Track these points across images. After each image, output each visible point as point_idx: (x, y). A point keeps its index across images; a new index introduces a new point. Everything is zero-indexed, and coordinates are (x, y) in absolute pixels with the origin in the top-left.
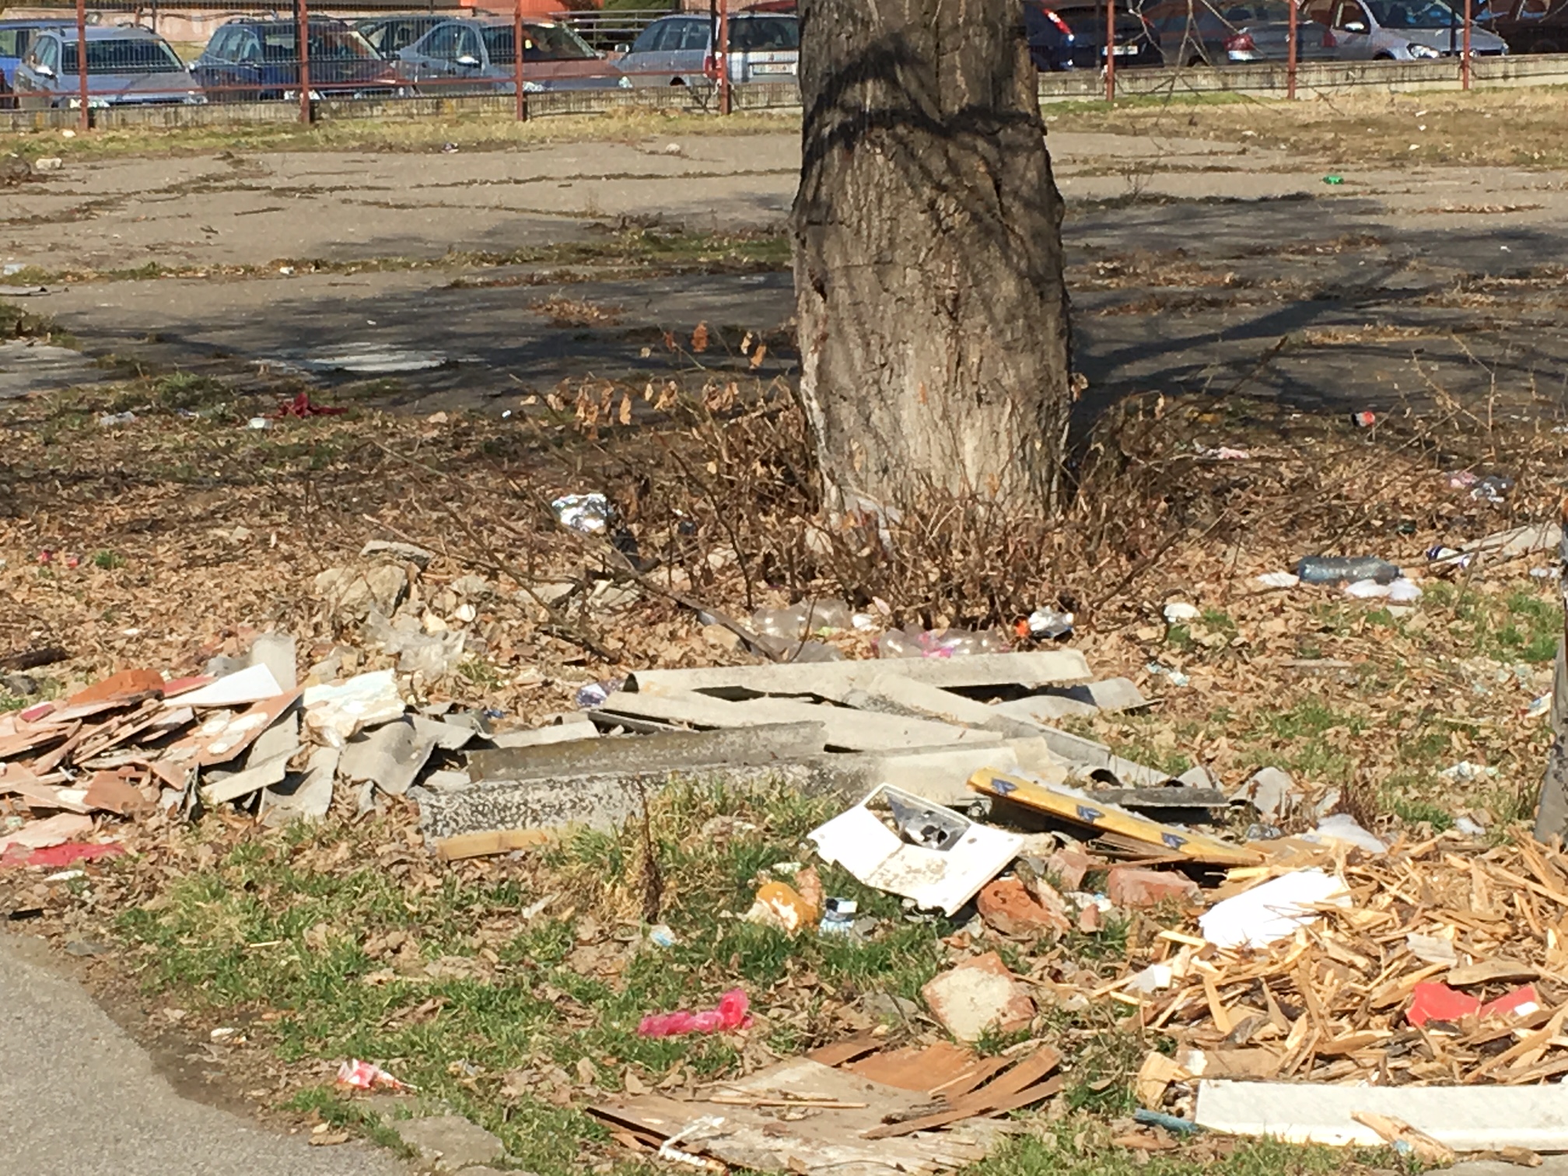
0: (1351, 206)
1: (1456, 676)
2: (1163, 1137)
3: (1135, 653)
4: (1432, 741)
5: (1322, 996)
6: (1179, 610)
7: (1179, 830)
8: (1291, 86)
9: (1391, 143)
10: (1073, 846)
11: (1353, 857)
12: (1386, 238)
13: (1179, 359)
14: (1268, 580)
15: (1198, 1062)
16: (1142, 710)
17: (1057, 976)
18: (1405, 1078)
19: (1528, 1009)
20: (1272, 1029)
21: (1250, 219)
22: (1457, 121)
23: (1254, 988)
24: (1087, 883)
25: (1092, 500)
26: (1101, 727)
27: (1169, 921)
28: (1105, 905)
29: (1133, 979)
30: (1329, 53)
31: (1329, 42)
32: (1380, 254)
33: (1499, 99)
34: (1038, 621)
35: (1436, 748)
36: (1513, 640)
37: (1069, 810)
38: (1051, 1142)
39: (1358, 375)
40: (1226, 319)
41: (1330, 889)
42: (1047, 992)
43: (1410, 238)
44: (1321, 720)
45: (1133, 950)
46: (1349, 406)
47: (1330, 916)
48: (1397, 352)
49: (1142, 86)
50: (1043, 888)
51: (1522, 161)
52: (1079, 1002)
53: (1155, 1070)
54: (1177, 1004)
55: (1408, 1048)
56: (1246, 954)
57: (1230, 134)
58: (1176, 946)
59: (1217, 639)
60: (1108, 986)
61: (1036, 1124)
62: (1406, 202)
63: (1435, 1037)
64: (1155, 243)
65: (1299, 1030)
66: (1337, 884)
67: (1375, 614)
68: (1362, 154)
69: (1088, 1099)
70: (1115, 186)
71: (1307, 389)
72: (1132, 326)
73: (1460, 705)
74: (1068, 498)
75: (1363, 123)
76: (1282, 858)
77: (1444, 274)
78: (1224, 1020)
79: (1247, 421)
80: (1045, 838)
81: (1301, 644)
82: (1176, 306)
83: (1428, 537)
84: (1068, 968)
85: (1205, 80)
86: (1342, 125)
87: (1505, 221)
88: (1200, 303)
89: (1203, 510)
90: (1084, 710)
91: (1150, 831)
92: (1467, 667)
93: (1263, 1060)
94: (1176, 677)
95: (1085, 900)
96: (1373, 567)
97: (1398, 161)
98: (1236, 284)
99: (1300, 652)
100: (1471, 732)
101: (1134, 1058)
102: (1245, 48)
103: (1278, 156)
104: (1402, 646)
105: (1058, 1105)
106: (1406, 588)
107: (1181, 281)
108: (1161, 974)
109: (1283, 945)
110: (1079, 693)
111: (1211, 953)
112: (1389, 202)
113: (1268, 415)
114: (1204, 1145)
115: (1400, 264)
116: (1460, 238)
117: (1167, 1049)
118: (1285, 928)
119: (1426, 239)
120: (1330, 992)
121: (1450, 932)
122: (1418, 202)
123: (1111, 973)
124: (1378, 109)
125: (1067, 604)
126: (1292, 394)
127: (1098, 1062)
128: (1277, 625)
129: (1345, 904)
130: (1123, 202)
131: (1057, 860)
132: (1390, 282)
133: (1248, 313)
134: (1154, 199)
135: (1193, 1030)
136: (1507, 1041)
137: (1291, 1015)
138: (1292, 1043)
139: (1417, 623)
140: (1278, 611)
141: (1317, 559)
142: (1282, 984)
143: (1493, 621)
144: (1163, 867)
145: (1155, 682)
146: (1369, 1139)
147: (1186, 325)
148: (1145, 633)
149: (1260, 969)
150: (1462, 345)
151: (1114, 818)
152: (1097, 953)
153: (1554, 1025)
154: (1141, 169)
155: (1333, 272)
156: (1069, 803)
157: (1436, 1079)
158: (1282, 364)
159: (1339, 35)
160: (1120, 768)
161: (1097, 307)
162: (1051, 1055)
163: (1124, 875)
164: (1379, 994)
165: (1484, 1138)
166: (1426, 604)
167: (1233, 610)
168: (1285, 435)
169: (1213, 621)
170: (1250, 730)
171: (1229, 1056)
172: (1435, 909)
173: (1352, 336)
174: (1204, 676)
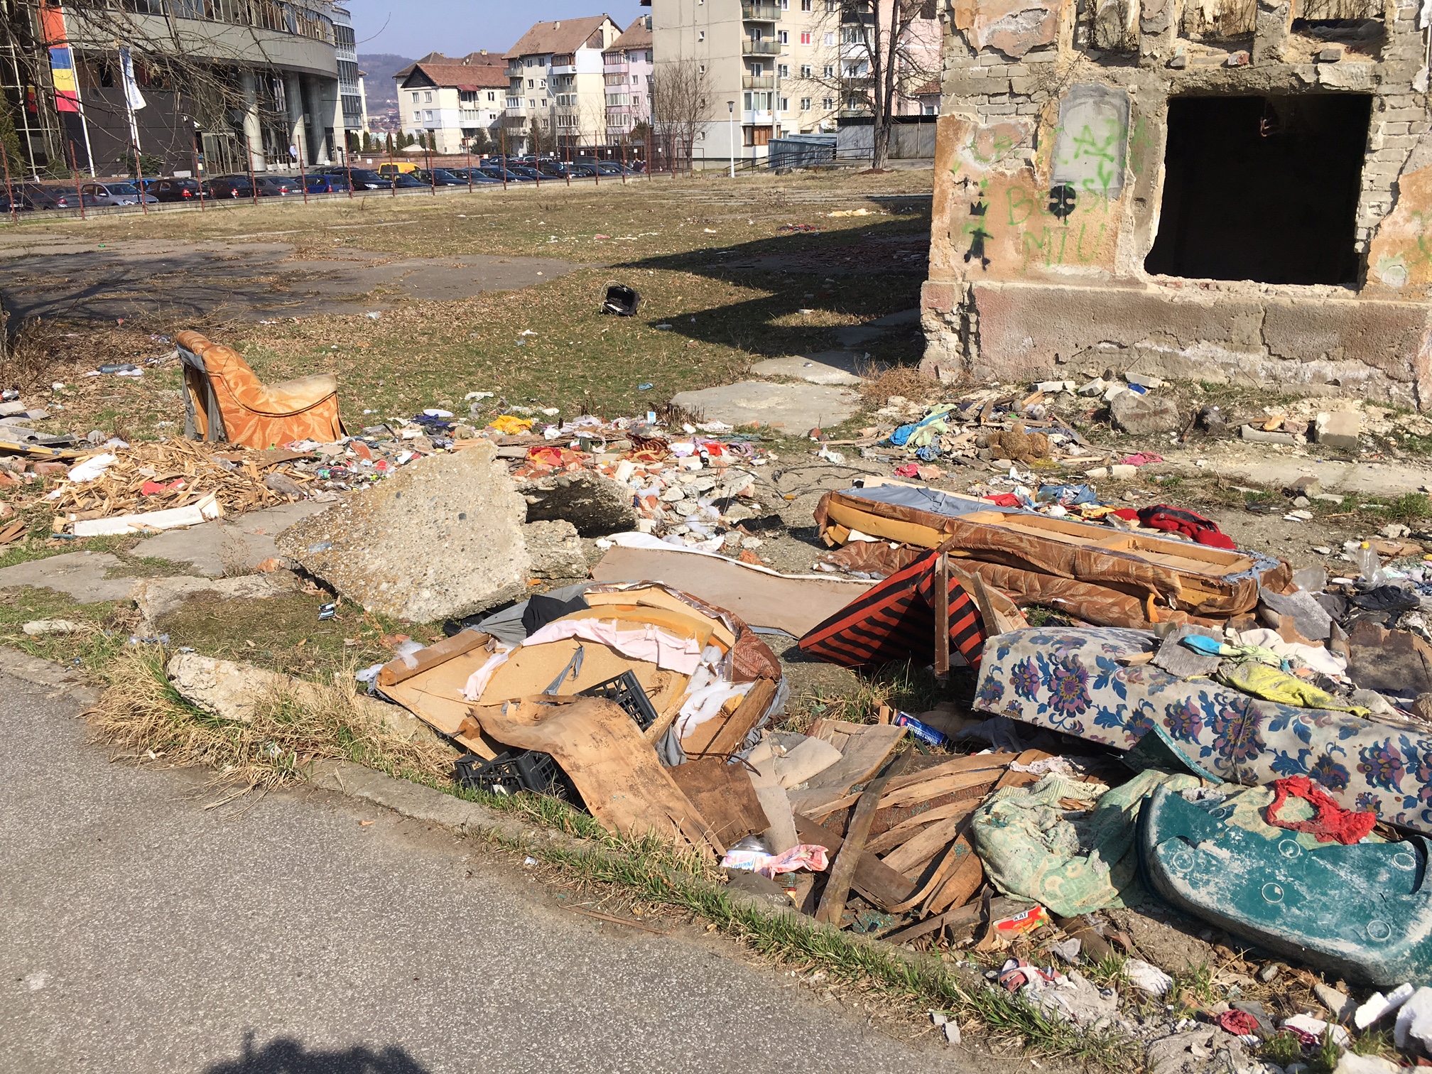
0: (108, 254)
1: (157, 396)
2: (64, 541)
3: (43, 401)
4: (151, 417)
5: (113, 491)
6: (57, 386)
7: (59, 449)
8: (83, 216)
9: (120, 233)
10: (20, 459)
11: (117, 449)
12: (122, 264)
13: (48, 307)
14: (89, 374)
15: (73, 517)
16: (48, 418)
17: (20, 499)
18: (143, 511)
19: (181, 485)
20: (97, 503)
21: (72, 260)
22: (142, 224)
23: (89, 493)
24: (28, 469)
25: (20, 353)
26: (33, 425)
27: (58, 477)
28: (34, 475)
29: (48, 496)
30: (95, 204)
31: (94, 200)
32: (121, 269)
33: (157, 218)
34: (6, 394)
35: (153, 418)
36: (176, 384)
37: (17, 448)
38: (24, 549)
39: (115, 308)
40: (67, 293)
41: (111, 459)
42: (17, 505)
43: (131, 263)
44: (112, 414)
45: (46, 487)
46: (114, 318)
47: (112, 467)
48: (127, 300)
49: (27, 217)
50: (11, 473)
51: (167, 237)
52: (29, 506)
53: (58, 522)
54: (64, 501)
55: (144, 502)
56: (86, 483)
57: (62, 233)
58: (61, 484)
59: (72, 393)
60: (40, 500)
61: (18, 544)
62: (128, 252)
63: (152, 498)
64: (37, 270)
65: (106, 502)
66: (114, 457)
67: (127, 380)
68: (112, 237)
69: (36, 534)
70: (20, 252)
71: (98, 314)
72: (32, 298)
73: (160, 405)
74: (11, 353)
75: (110, 227)
76: (93, 452)
77: (143, 274)
78: (80, 503)
79: (78, 325)
80: (10, 458)
81: (102, 392)
82: (48, 290)
83: (145, 356)
84: (24, 496)
85: (51, 214)
86: (102, 228)
87: (163, 256)
88: (56, 288)
89: (63, 354)
90: (26, 420)
91: (48, 451)
92: (160, 393)
93: (96, 513)
94: (59, 407)
95: (26, 475)
96: (126, 366)
97: (125, 239)
98: (70, 281)
99: (103, 394)
100: (164, 413)
101: (51, 519)
102: (65, 203)
103: (81, 239)
104: (138, 389)
105: (26, 538)
106: (138, 371)
107: (48, 281)
108: (56, 493)
109: (97, 478)
110: (23, 415)
111: (73, 484)
112: (122, 252)
113: (85, 322)
114: (78, 541)
115: (127, 272)
116: (148, 262)
117: (62, 515)
118: (97, 473)
119: (136, 263)
120: (115, 489)
121: (153, 466)
122: (132, 252)
123: (40, 496)
124: (116, 222)
125: (16, 387)
126: (93, 315)
127: (38, 523)
128: (93, 387)
129: (117, 463)
130: (25, 257)
131: (15, 464)
132: (125, 278)
133: (74, 291)
134: (36, 256)
135: (70, 508)
136: (176, 495)
137: (103, 498)
138: (105, 507)
139: (142, 381)
140: (93, 382)
141: (106, 365)
142: (99, 490)
143: (168, 378)
144: (54, 461)
145: (51, 409)
146: (133, 530)
147: (53, 296)
148: (46, 394)
149: (91, 486)
150: (149, 296)
151: (33, 448)
152: (34, 490)
153: (190, 489)
154: (30, 245)
155: (104, 276)
156: (16, 445)
157: (154, 510)
158: (88, 306)
159: (98, 198)
160: (39, 436)
161: (19, 292)
162: (21, 523)
163: (39, 465)
164: (132, 488)
165: (172, 524)
166: (145, 376)
167: (77, 384)
168: (92, 328)
169: (69, 388)
170: (87, 420)
171: (84, 514)
172: (146, 461)
173: (113, 296)
174: (69, 405)
